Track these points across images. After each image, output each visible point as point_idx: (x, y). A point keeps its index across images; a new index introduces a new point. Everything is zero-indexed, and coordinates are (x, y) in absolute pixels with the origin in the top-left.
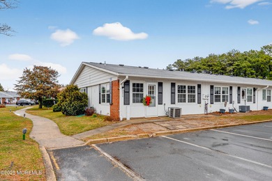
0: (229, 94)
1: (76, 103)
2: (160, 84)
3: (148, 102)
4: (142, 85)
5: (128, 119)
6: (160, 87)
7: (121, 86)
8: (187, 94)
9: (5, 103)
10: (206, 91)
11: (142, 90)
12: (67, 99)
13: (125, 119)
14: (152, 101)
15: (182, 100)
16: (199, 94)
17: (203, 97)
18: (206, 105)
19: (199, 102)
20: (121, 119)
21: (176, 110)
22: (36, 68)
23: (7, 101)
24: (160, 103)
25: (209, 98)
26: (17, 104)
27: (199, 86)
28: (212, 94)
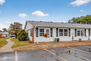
0: (84, 33)
1: (23, 36)
2: (51, 29)
3: (46, 36)
4: (43, 29)
5: (38, 42)
6: (51, 30)
7: (35, 30)
8: (63, 33)
9: (7, 36)
10: (72, 31)
11: (44, 32)
12: (20, 35)
13: (37, 42)
14: (48, 35)
15: (61, 35)
16: (69, 32)
17: (71, 34)
18: (73, 37)
19: (69, 36)
20: (35, 42)
21: (57, 39)
22: (15, 23)
23: (7, 35)
24: (51, 36)
25: (74, 34)
26: (10, 37)
27: (69, 29)
28: (75, 33)
